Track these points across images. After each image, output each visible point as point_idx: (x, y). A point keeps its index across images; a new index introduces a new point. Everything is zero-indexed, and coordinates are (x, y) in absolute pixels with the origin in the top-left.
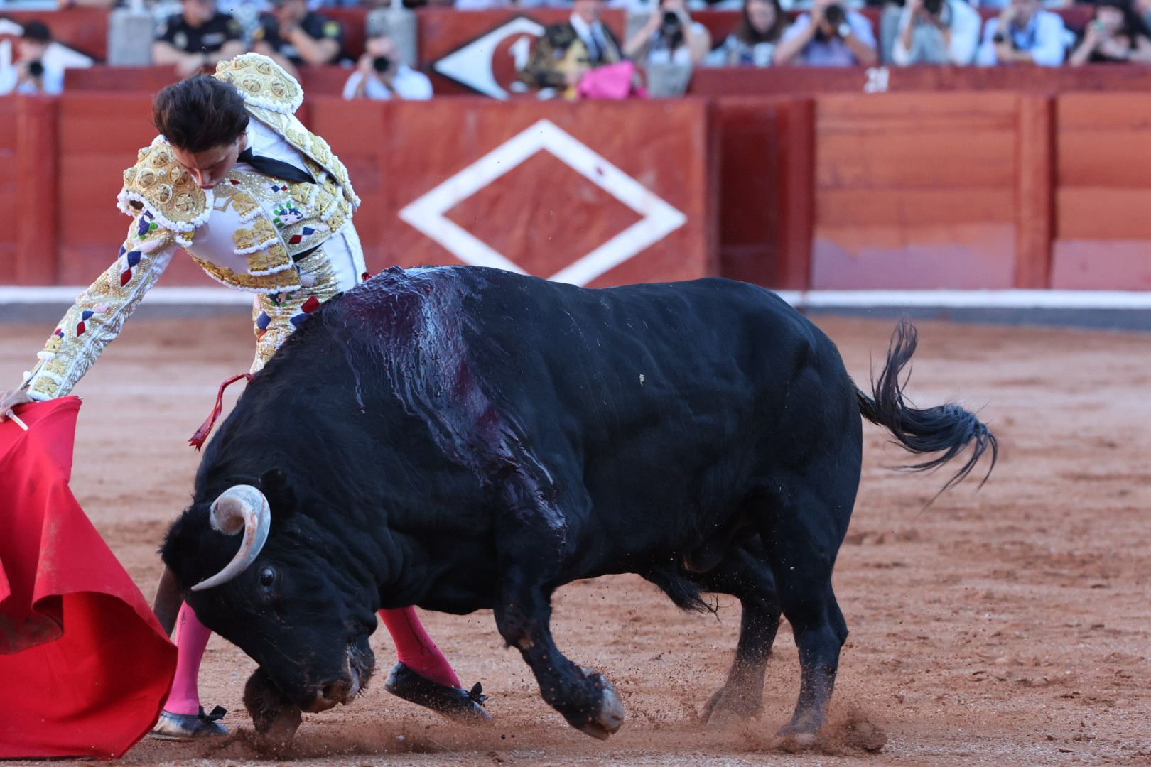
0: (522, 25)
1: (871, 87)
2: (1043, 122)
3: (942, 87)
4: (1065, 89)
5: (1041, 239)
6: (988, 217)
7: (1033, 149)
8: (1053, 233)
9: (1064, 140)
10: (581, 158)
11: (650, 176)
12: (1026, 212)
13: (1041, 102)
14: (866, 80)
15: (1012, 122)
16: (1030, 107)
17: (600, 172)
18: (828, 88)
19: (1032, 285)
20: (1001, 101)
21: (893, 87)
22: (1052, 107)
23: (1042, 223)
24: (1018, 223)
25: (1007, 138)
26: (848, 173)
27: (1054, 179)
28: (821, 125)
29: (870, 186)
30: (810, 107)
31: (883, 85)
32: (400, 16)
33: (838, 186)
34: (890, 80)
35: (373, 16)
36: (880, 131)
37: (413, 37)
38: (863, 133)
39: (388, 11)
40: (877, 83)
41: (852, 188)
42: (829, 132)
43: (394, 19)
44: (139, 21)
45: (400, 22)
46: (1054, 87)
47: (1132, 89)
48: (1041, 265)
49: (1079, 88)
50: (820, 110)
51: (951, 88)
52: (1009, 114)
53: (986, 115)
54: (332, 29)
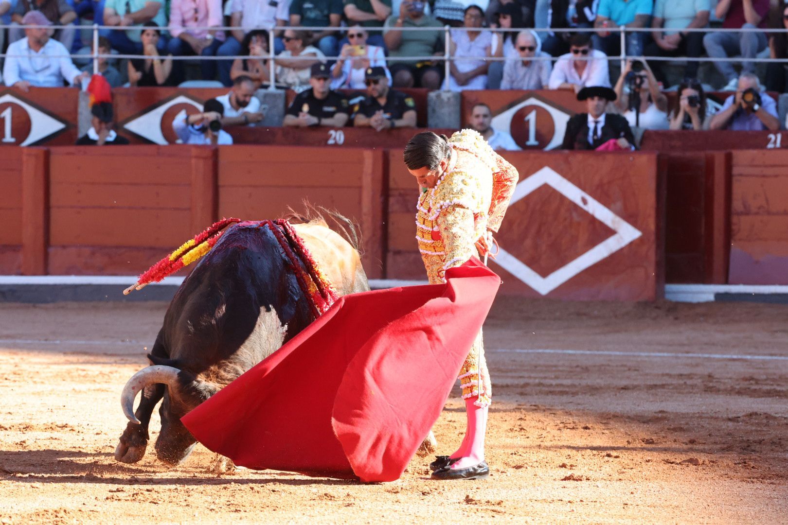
0: (533, 101)
10: (572, 192)
11: (619, 205)
14: (769, 141)
17: (585, 201)
18: (740, 146)
21: (785, 146)
26: (754, 204)
28: (736, 171)
29: (769, 213)
30: (729, 159)
31: (778, 144)
32: (449, 95)
33: (747, 213)
34: (782, 141)
35: (432, 95)
36: (776, 176)
37: (458, 108)
38: (764, 176)
39: (441, 91)
40: (775, 142)
41: (757, 214)
42: (741, 175)
43: (445, 96)
44: (273, 96)
45: (449, 99)
50: (735, 161)
54: (410, 102)
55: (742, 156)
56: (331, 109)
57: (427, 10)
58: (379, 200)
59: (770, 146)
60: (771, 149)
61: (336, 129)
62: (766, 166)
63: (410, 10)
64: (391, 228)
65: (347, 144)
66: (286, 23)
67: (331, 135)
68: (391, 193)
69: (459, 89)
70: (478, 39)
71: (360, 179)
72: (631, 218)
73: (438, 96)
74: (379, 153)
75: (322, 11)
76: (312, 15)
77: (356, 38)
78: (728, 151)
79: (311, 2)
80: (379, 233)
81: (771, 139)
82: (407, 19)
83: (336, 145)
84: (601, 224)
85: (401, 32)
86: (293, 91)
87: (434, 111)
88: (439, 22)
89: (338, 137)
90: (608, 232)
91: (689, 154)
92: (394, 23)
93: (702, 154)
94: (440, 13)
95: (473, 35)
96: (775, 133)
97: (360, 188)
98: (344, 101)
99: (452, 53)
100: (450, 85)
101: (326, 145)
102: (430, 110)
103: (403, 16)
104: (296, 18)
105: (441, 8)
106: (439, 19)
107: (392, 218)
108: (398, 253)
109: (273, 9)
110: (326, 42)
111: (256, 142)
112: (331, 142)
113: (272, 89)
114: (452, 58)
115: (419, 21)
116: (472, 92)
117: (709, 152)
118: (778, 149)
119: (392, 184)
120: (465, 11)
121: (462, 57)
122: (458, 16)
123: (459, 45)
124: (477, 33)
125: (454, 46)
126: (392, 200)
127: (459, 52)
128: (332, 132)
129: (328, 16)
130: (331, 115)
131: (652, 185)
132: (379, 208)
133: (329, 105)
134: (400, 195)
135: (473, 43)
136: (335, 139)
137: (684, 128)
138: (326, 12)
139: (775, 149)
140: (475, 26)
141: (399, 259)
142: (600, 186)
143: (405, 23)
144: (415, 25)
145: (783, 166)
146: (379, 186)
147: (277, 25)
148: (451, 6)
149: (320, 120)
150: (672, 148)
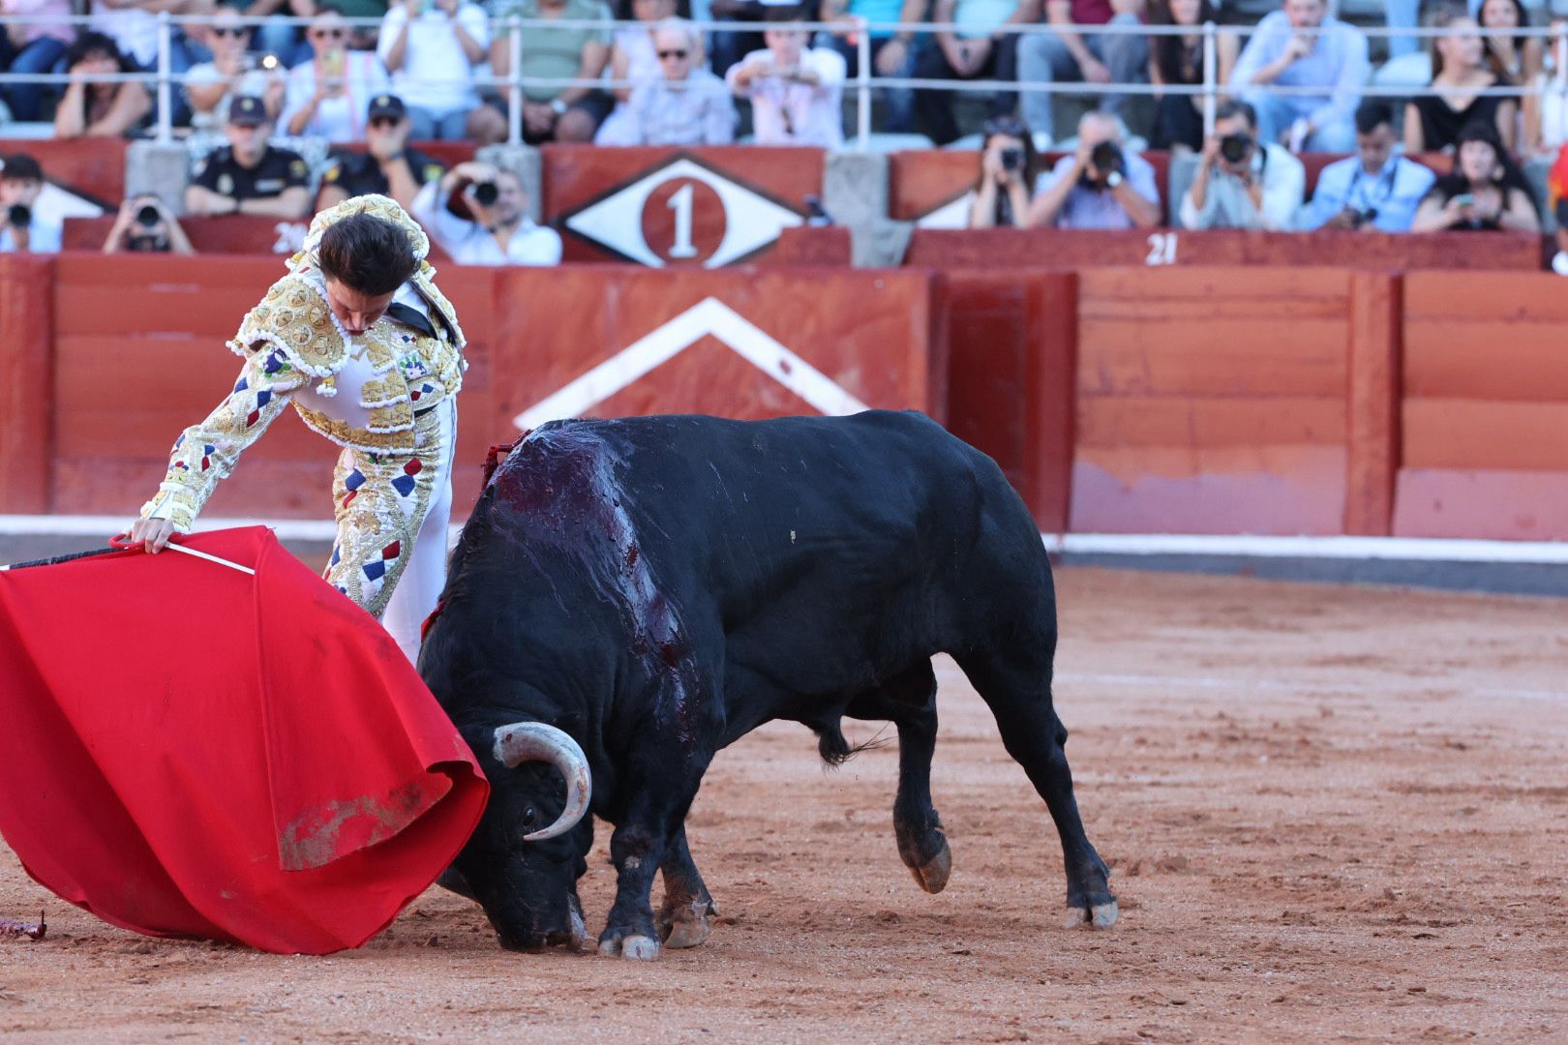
0: (685, 169)
1: (1154, 259)
2: (1385, 308)
3: (1248, 260)
4: (1413, 265)
5: (1382, 468)
6: (1309, 436)
7: (1371, 347)
8: (1397, 459)
9: (1412, 334)
10: (761, 350)
11: (853, 375)
12: (1360, 430)
13: (1383, 282)
14: (1149, 249)
15: (1343, 308)
16: (1367, 288)
17: (785, 367)
18: (1094, 259)
19: (1368, 531)
20: (1328, 279)
21: (1183, 260)
22: (1398, 287)
23: (1382, 446)
24: (1349, 445)
25: (1339, 328)
26: (1121, 375)
27: (1399, 387)
28: (1085, 308)
29: (1150, 392)
30: (1071, 285)
31: (1170, 255)
32: (518, 155)
33: (1107, 392)
34: (1178, 249)
35: (486, 154)
36: (1165, 319)
37: (536, 179)
38: (1141, 320)
40: (1163, 253)
41: (1126, 394)
42: (1096, 317)
43: (510, 157)
44: (167, 154)
45: (518, 163)
46: (1402, 262)
47: (1507, 266)
48: (1380, 503)
49: (1434, 264)
50: (1085, 288)
51: (1263, 261)
52: (1339, 298)
53: (1307, 298)
55: (1099, 280)
56: (272, 184)
60: (1156, 268)
61: (292, 221)
62: (1146, 299)
67: (281, 234)
72: (877, 401)
73: (497, 157)
77: (328, 39)
78: (1072, 267)
81: (1153, 245)
89: (295, 237)
91: (992, 275)
93: (1019, 274)
96: (1164, 234)
98: (297, 168)
101: (271, 253)
112: (281, 247)
113: (164, 142)
117: (1035, 271)
118: (1170, 266)
128: (283, 228)
133: (267, 179)
136: (289, 241)
139: (1161, 267)
142: (817, 337)
145: (1178, 299)
150: (962, 262)
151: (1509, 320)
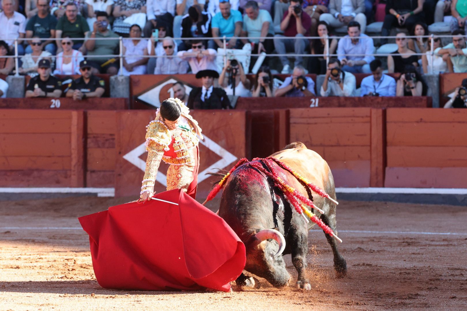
0: (173, 81)
2: (381, 119)
3: (340, 106)
4: (389, 106)
5: (381, 167)
6: (360, 158)
7: (377, 132)
8: (385, 164)
9: (389, 126)
11: (224, 141)
12: (374, 156)
13: (380, 111)
14: (311, 103)
15: (369, 119)
16: (376, 113)
17: (203, 140)
18: (294, 106)
19: (377, 186)
20: (363, 111)
21: (320, 106)
22: (384, 113)
23: (381, 160)
24: (371, 160)
25: (367, 126)
26: (303, 140)
27: (385, 143)
28: (292, 121)
30: (288, 114)
31: (317, 105)
32: (122, 78)
34: (319, 103)
35: (113, 78)
36: (316, 123)
37: (128, 86)
38: (308, 124)
39: (118, 76)
40: (315, 104)
42: (295, 123)
43: (120, 78)
44: (18, 79)
45: (122, 80)
46: (386, 105)
47: (417, 106)
48: (380, 178)
49: (395, 106)
50: (291, 115)
51: (344, 106)
52: (367, 116)
53: (358, 117)
54: (102, 83)
55: (296, 112)
56: (51, 87)
57: (109, 27)
58: (81, 140)
59: (312, 106)
60: (312, 108)
61: (55, 99)
62: (310, 118)
63: (100, 27)
64: (89, 157)
65: (62, 107)
66: (25, 36)
67: (52, 102)
68: (89, 136)
69: (128, 74)
70: (139, 44)
71: (70, 128)
72: (230, 149)
73: (116, 79)
74: (81, 113)
75: (46, 28)
76: (40, 30)
77: (66, 45)
78: (288, 109)
79: (39, 23)
80: (82, 160)
81: (312, 102)
82: (98, 33)
83: (55, 108)
84: (213, 153)
85: (95, 41)
86: (29, 76)
87: (114, 87)
88: (116, 35)
89: (57, 103)
90: (218, 158)
91: (264, 111)
92: (90, 35)
93: (272, 111)
94: (116, 29)
95: (136, 42)
96: (315, 98)
97: (70, 133)
98: (59, 82)
99: (124, 53)
100: (123, 72)
101: (50, 108)
102: (111, 87)
103: (95, 30)
104: (30, 32)
105: (117, 27)
106: (116, 33)
107: (90, 151)
108: (93, 171)
109: (17, 27)
110: (49, 47)
111: (7, 107)
112: (52, 106)
113: (17, 75)
114: (124, 56)
115: (105, 34)
116: (136, 76)
117: (277, 110)
118: (317, 107)
119: (89, 131)
120: (131, 28)
121: (130, 55)
122: (127, 31)
123: (127, 48)
124: (138, 41)
125: (125, 49)
126: (89, 141)
127: (128, 52)
128: (53, 101)
129: (49, 31)
130: (51, 90)
131: (243, 129)
132: (81, 146)
133: (50, 85)
134: (94, 137)
135: (136, 47)
136: (55, 104)
137: (261, 96)
138: (48, 29)
139: (315, 107)
140: (136, 36)
141: (94, 175)
142: (213, 130)
143: (97, 35)
144: (103, 36)
145: (319, 117)
146: (81, 132)
147: (20, 37)
148: (123, 25)
149: (46, 94)
150: (255, 108)
151: (417, 122)
